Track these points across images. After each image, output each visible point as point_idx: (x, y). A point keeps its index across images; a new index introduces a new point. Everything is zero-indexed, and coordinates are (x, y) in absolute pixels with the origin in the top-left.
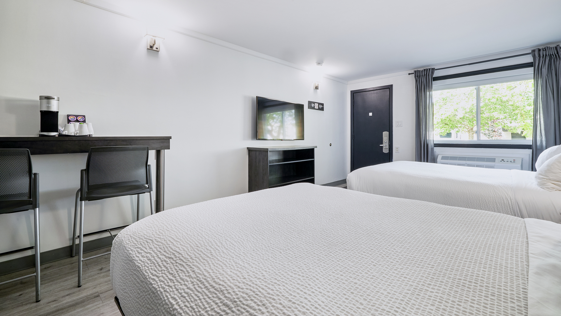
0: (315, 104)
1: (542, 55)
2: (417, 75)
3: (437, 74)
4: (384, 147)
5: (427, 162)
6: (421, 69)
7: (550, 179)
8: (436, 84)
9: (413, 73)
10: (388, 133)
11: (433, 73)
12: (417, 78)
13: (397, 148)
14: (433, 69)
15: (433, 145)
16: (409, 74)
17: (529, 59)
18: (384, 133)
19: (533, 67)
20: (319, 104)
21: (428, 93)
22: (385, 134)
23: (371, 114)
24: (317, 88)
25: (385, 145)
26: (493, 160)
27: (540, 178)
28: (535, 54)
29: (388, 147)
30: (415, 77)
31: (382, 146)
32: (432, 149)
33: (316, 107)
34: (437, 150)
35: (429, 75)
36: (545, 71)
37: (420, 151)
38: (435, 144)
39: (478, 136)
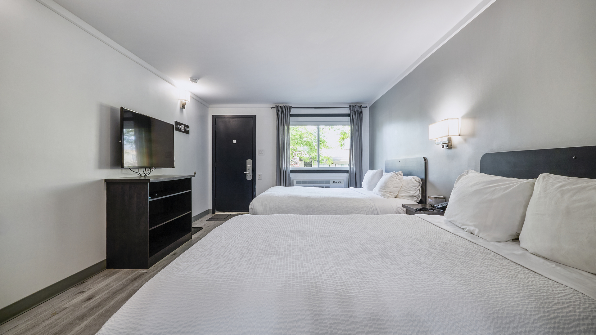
0: (182, 125)
1: (354, 110)
2: (278, 110)
3: (293, 111)
4: (248, 175)
5: (285, 186)
6: (281, 105)
7: (387, 192)
8: (292, 119)
9: (275, 108)
10: (251, 161)
11: (290, 110)
12: (278, 112)
13: (260, 175)
14: (291, 107)
15: (290, 172)
16: (272, 108)
17: (347, 111)
18: (247, 161)
19: (350, 117)
20: (186, 126)
21: (286, 127)
22: (249, 162)
23: (234, 142)
24: (183, 107)
25: (249, 173)
26: (328, 182)
27: (382, 191)
28: (351, 108)
29: (251, 174)
30: (277, 111)
31: (246, 174)
32: (289, 175)
33: (183, 130)
34: (292, 175)
35: (287, 111)
36: (355, 120)
37: (280, 178)
38: (291, 171)
39: (319, 164)
